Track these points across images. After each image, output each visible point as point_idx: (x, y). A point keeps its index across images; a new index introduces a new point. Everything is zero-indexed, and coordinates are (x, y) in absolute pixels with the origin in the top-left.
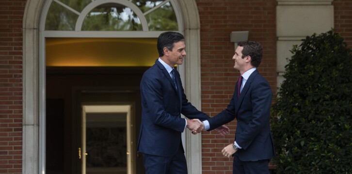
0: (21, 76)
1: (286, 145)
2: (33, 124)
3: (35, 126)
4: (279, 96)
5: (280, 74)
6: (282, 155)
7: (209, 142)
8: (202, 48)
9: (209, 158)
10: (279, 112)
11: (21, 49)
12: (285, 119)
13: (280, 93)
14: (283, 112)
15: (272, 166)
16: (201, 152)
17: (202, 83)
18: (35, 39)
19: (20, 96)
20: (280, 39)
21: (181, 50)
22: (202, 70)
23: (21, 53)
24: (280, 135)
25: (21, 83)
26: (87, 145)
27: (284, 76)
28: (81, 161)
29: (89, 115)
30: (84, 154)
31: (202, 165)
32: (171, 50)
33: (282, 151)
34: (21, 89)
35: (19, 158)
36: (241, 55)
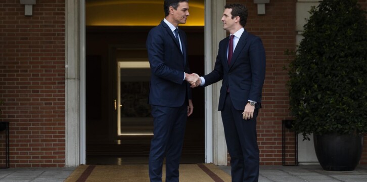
0: (64, 35)
1: (304, 98)
2: (74, 78)
3: (76, 79)
4: (298, 53)
5: (299, 33)
6: (301, 107)
10: (298, 68)
11: (64, 10)
12: (304, 74)
13: (299, 50)
14: (302, 68)
15: (291, 117)
18: (76, 1)
19: (63, 53)
20: (299, 0)
21: (185, 10)
23: (64, 14)
24: (299, 88)
25: (64, 41)
27: (303, 35)
28: (116, 111)
29: (123, 70)
30: (119, 105)
32: (176, 9)
33: (300, 104)
34: (64, 47)
35: (62, 109)
36: (230, 16)
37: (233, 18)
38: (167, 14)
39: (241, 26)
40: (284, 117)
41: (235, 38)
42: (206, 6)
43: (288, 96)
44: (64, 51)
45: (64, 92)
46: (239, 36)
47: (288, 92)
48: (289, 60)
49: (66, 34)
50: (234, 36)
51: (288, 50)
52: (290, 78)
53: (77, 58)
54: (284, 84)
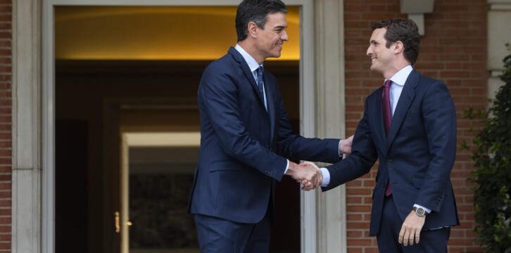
0: (9, 78)
1: (504, 208)
2: (31, 167)
3: (36, 170)
4: (491, 116)
5: (495, 74)
6: (498, 227)
7: (360, 202)
8: (346, 25)
9: (361, 232)
10: (492, 145)
11: (9, 27)
12: (504, 158)
13: (495, 109)
14: (499, 145)
15: (478, 246)
16: (344, 221)
17: (347, 92)
18: (35, 9)
19: (8, 115)
20: (493, 7)
21: (280, 29)
22: (346, 66)
23: (10, 36)
24: (495, 188)
25: (9, 91)
26: (131, 207)
27: (503, 78)
28: (119, 237)
29: (134, 151)
30: (124, 223)
31: (348, 244)
32: (261, 27)
33: (498, 219)
34: (10, 103)
35: (5, 231)
36: (384, 41)
37: (388, 46)
38: (242, 36)
39: (405, 62)
40: (465, 247)
41: (393, 86)
42: (302, 20)
43: (472, 204)
44: (10, 111)
45: (10, 195)
46: (403, 83)
47: (472, 195)
48: (475, 128)
49: (14, 77)
50: (391, 83)
51: (471, 110)
52: (475, 166)
53: (36, 127)
54: (464, 179)
